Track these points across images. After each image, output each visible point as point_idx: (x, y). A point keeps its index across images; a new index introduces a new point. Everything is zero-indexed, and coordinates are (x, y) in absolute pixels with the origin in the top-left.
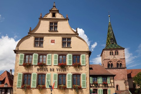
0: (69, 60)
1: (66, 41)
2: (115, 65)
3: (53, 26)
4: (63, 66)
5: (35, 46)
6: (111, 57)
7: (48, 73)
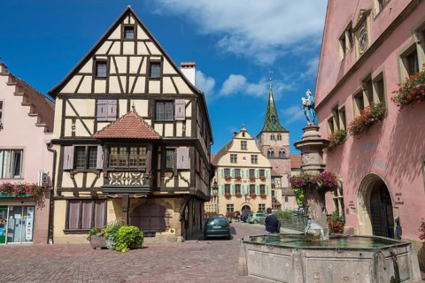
0: (257, 174)
1: (254, 159)
2: (276, 155)
3: (244, 145)
4: (252, 179)
5: (232, 162)
6: (272, 143)
7: (242, 184)
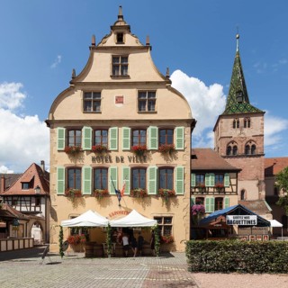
0: (151, 139)
1: (147, 98)
3: (120, 64)
4: (140, 151)
5: (85, 110)
7: (112, 166)
